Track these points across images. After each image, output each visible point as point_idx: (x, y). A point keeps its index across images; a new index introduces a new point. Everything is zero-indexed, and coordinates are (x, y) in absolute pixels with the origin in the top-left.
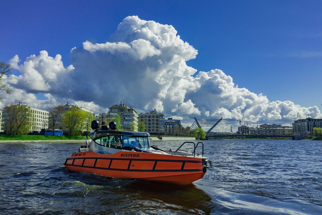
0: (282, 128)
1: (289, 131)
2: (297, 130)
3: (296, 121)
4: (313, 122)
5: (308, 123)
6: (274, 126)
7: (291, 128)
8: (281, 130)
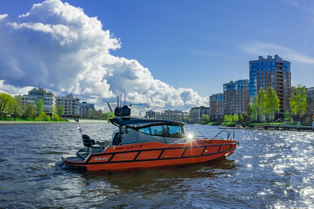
0: (182, 114)
1: (187, 117)
2: (193, 116)
3: (193, 108)
4: (204, 110)
5: (201, 110)
6: (176, 111)
7: (188, 114)
8: (181, 115)
